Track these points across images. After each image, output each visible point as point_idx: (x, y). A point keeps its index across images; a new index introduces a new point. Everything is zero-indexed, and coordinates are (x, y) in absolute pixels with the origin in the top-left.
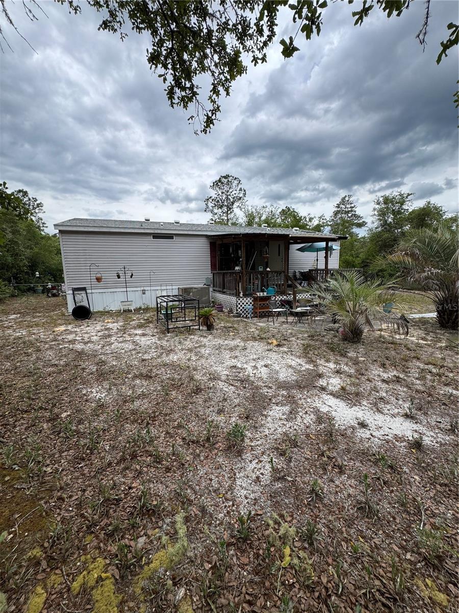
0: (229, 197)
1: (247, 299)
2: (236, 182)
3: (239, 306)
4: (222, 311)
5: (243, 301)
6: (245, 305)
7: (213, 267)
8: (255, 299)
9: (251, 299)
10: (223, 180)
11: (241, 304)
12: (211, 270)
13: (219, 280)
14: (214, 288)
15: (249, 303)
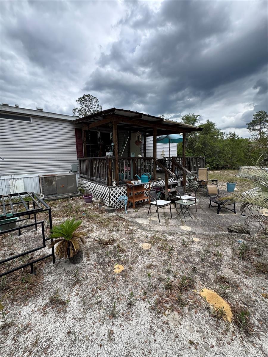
0: (90, 110)
1: (120, 189)
2: (95, 100)
3: (112, 197)
4: (92, 202)
5: (116, 192)
6: (119, 196)
7: (79, 153)
8: (130, 189)
9: (124, 188)
10: (86, 97)
11: (114, 194)
12: (78, 157)
13: (86, 166)
14: (82, 175)
15: (122, 193)
